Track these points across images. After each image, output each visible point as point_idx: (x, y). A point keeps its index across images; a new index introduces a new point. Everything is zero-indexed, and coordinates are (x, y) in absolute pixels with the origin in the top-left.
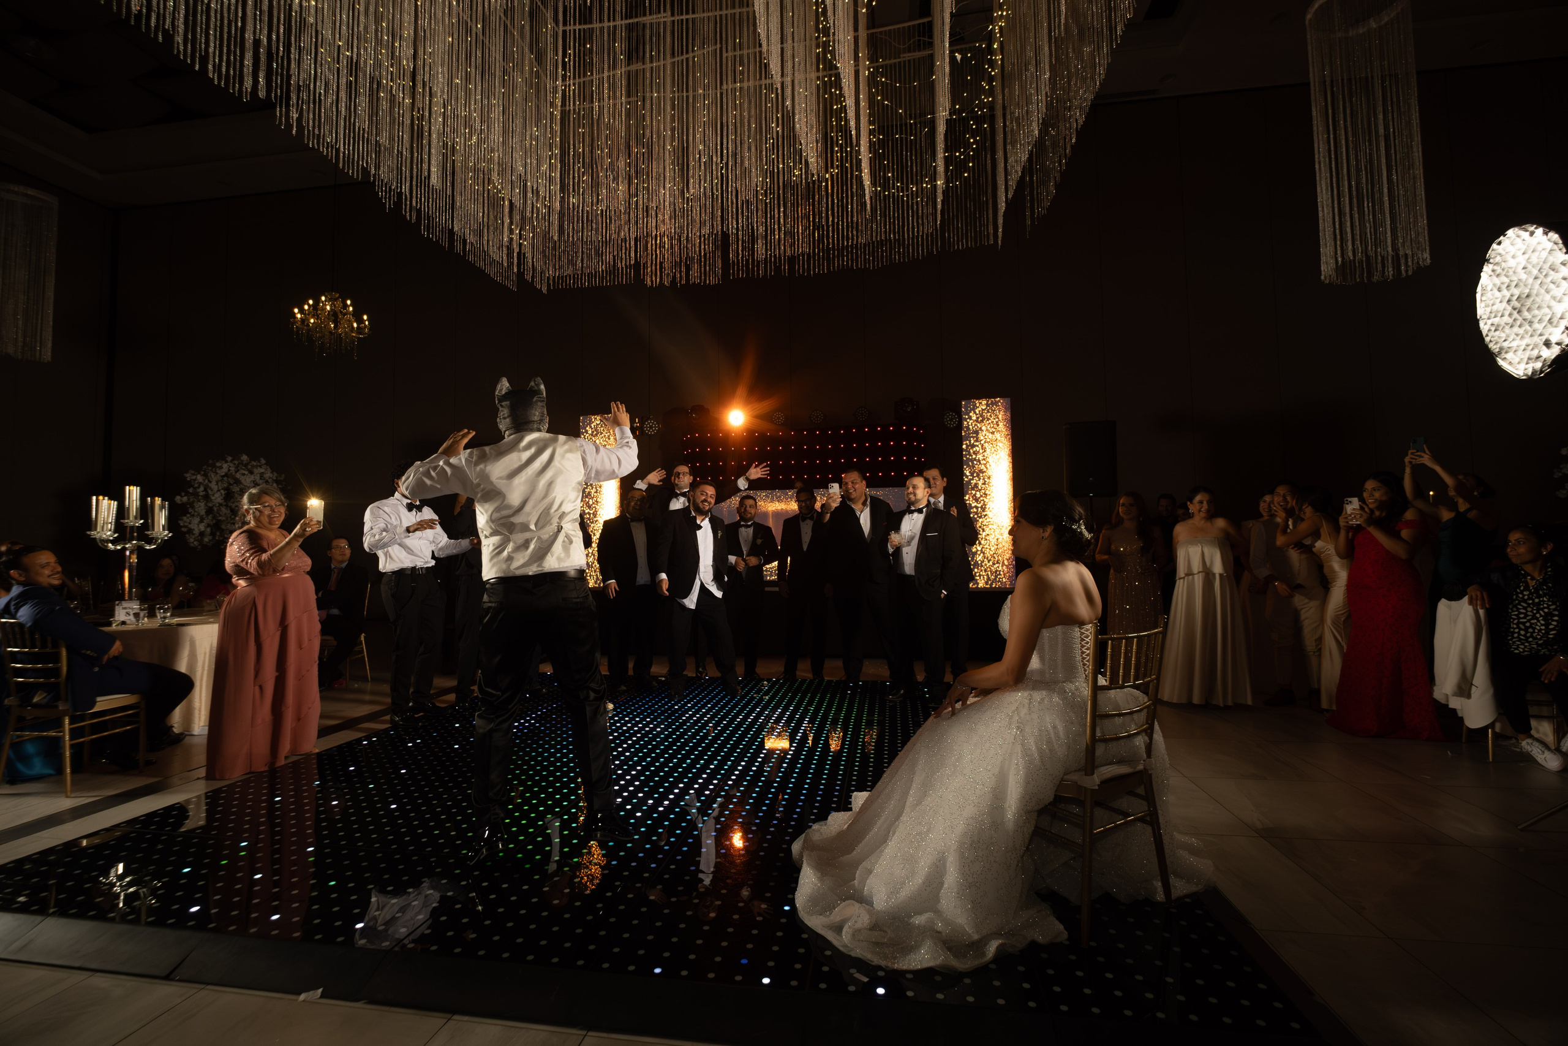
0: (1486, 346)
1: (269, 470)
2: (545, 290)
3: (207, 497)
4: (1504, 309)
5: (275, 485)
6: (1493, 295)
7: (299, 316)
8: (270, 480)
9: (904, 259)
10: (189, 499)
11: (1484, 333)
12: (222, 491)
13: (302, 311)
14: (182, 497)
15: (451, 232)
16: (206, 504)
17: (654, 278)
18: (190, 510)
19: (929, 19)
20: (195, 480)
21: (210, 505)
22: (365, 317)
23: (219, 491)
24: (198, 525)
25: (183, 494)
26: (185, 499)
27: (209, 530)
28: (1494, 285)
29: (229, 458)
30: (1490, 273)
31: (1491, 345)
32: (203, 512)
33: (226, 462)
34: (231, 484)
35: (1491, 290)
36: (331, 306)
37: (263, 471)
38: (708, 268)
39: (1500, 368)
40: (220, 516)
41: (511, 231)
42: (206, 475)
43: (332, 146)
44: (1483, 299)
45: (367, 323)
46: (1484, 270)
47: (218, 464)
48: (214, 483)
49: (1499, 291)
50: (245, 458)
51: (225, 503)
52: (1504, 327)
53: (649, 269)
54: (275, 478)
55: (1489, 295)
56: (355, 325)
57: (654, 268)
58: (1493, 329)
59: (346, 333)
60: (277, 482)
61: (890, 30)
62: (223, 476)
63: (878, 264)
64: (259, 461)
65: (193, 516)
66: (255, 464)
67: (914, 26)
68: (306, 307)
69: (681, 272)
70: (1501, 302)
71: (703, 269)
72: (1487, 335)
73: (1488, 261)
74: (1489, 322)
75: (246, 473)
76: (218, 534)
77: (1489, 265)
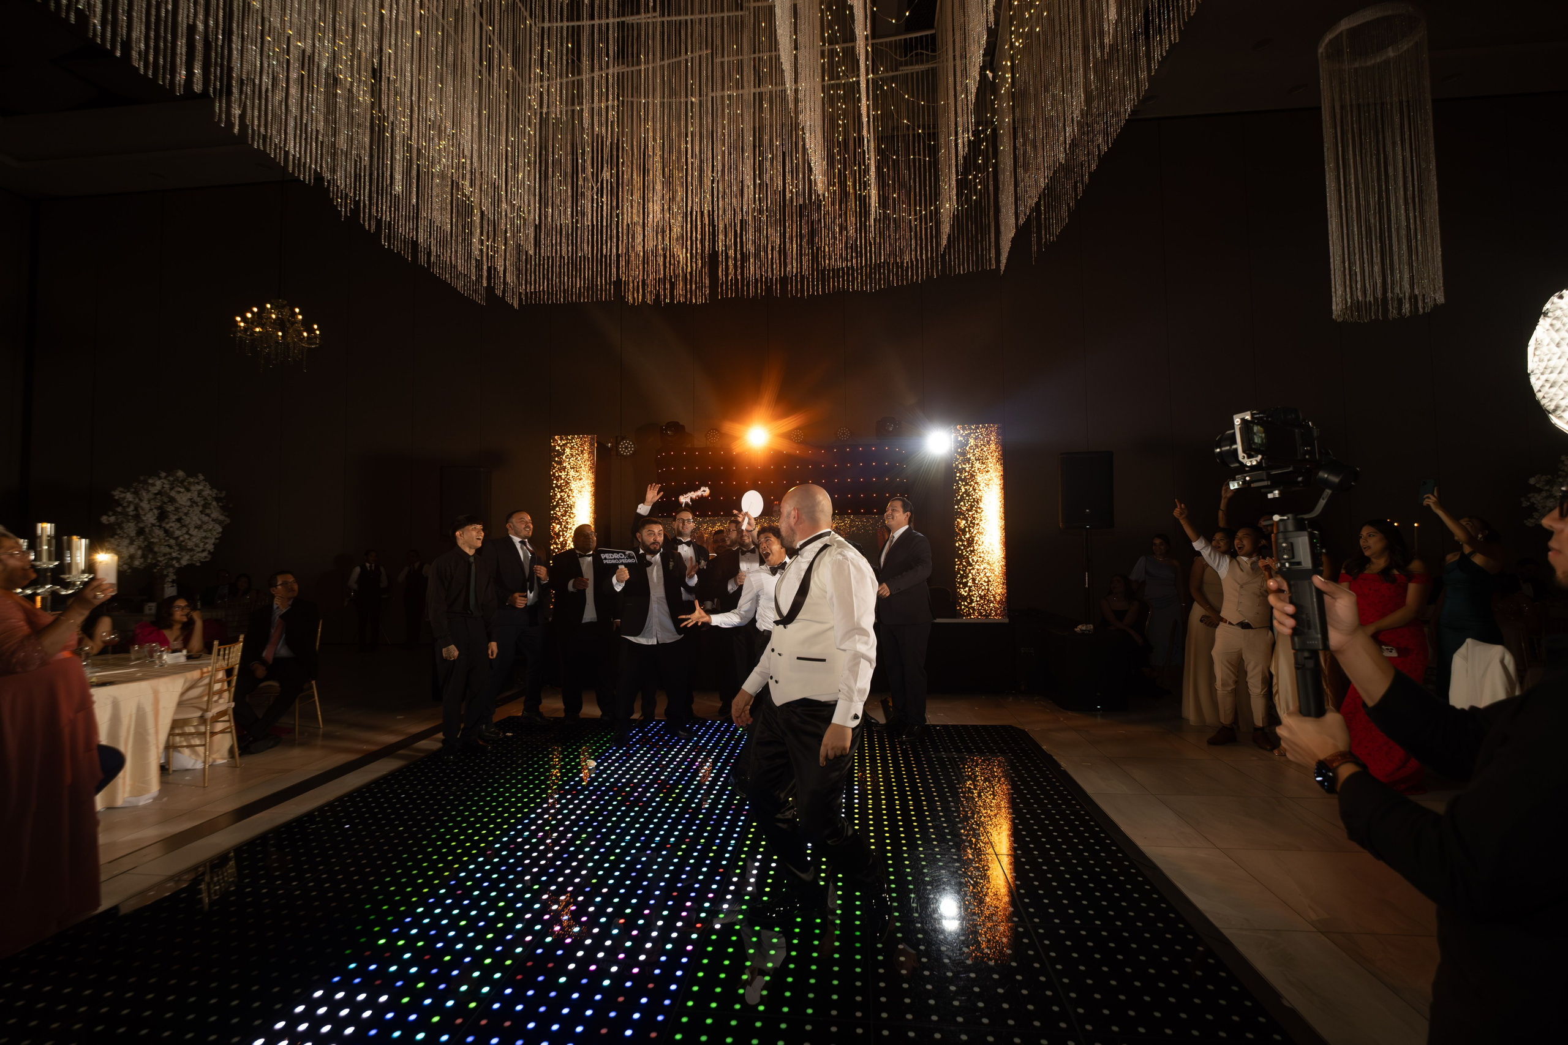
0: (1538, 403)
1: (208, 487)
2: (516, 305)
3: (137, 517)
4: (1564, 366)
5: (214, 503)
6: (1549, 350)
7: (242, 324)
8: (209, 498)
9: (902, 282)
10: (117, 519)
11: (1536, 388)
12: (156, 512)
13: (244, 319)
14: (109, 516)
15: (415, 244)
16: (136, 525)
17: (636, 295)
18: (119, 532)
19: (933, 32)
20: (124, 498)
21: (141, 525)
22: (316, 327)
23: (151, 510)
24: (127, 547)
25: (110, 513)
26: (112, 519)
27: (140, 552)
28: (1552, 340)
29: (163, 474)
30: (1547, 326)
31: (1543, 402)
32: (133, 534)
33: (160, 478)
34: (165, 503)
35: (1548, 345)
36: (277, 315)
37: (200, 487)
38: (694, 286)
39: (1553, 427)
40: (153, 537)
41: (482, 242)
42: (136, 493)
43: (280, 148)
44: (1537, 353)
45: (318, 332)
46: (1540, 323)
47: (150, 481)
48: (146, 502)
49: (1558, 347)
50: (180, 474)
51: (158, 524)
52: (1562, 385)
53: (631, 285)
54: (214, 495)
55: (1545, 349)
56: (305, 334)
57: (636, 284)
58: (1548, 385)
59: (295, 343)
60: (217, 499)
61: (891, 42)
62: (156, 494)
63: (875, 286)
64: (197, 477)
65: (122, 537)
66: (192, 480)
67: (916, 38)
68: (249, 315)
69: (665, 289)
70: (1559, 358)
71: (688, 286)
72: (1540, 391)
73: (1546, 314)
74: (1543, 378)
75: (182, 490)
76: (150, 556)
77: (1546, 318)
